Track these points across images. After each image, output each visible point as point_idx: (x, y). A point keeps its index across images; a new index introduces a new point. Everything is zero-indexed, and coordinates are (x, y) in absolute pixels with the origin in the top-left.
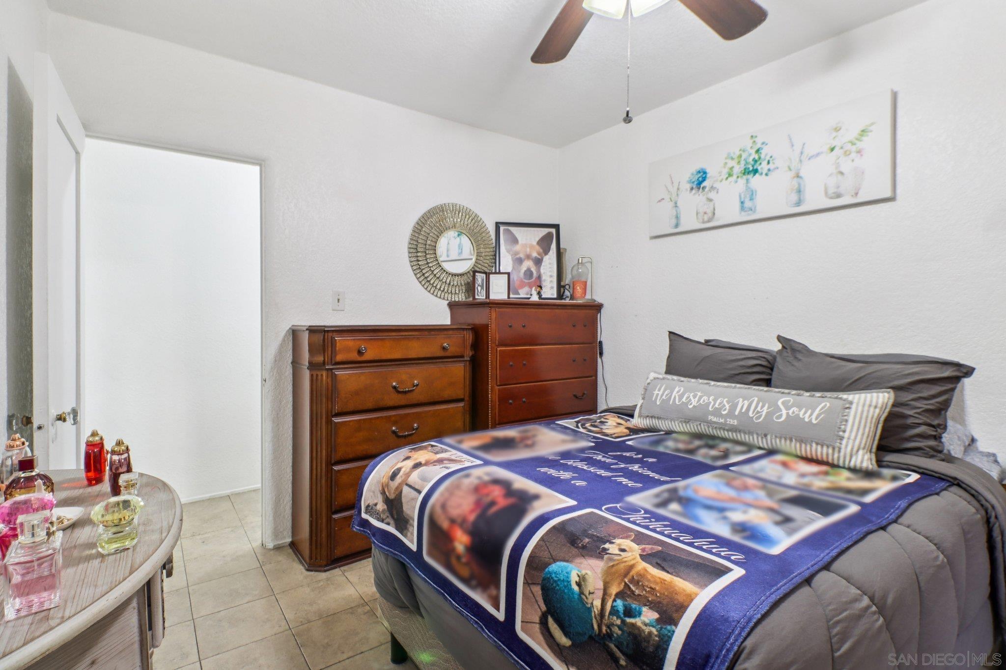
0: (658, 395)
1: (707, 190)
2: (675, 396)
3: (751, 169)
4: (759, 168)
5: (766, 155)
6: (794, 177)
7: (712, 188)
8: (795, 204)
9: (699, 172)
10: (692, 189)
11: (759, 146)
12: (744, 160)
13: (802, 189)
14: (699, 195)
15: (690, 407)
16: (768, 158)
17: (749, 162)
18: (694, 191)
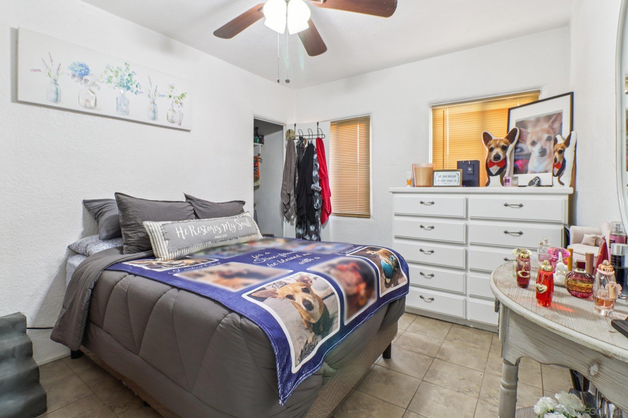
0: (180, 234)
1: (89, 83)
2: (192, 231)
3: (125, 85)
4: (131, 87)
5: (135, 81)
6: (152, 103)
7: (94, 84)
8: (153, 118)
9: (82, 65)
10: (74, 76)
11: (131, 72)
12: (120, 76)
13: (156, 111)
14: (82, 84)
15: (204, 234)
16: (136, 83)
17: (124, 80)
18: (76, 79)
